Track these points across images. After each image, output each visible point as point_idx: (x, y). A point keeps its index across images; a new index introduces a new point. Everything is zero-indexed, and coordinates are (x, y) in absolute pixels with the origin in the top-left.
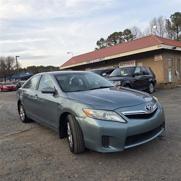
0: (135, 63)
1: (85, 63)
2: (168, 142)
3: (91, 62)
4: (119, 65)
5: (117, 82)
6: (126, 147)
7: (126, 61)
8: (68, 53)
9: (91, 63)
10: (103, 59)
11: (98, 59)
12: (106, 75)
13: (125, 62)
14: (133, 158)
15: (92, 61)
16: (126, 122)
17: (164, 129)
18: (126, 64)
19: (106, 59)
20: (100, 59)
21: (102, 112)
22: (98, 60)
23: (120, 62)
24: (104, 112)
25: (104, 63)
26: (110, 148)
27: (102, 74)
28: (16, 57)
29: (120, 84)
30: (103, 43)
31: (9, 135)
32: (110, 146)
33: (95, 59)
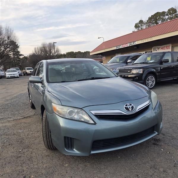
0: (171, 48)
1: (115, 48)
2: (162, 150)
3: (120, 47)
4: (152, 50)
5: (138, 70)
6: (92, 152)
7: (161, 45)
8: (99, 38)
9: (120, 48)
10: (133, 44)
12: (131, 61)
13: (159, 47)
14: (105, 164)
15: (122, 46)
16: (95, 124)
17: (157, 133)
18: (160, 49)
19: (137, 43)
20: (130, 44)
21: (68, 110)
22: (128, 45)
23: (153, 47)
24: (71, 109)
25: (136, 47)
26: (74, 151)
27: (127, 61)
28: (54, 43)
29: (142, 73)
30: (141, 26)
31: (12, 119)
32: (74, 149)
33: (125, 44)
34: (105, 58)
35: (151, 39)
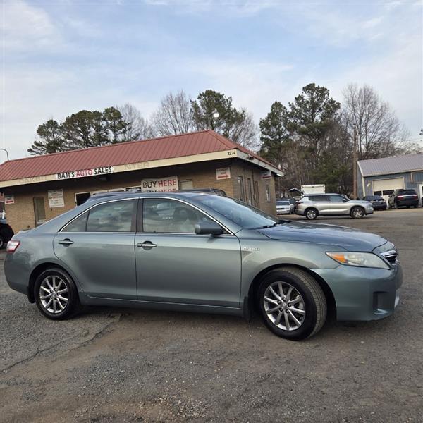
0: (177, 183)
1: (55, 178)
3: (71, 175)
4: (142, 186)
7: (159, 178)
9: (71, 177)
10: (104, 171)
11: (93, 170)
13: (154, 180)
15: (75, 173)
19: (114, 170)
20: (97, 170)
22: (93, 173)
23: (142, 180)
25: (105, 179)
30: (54, 132)
33: (86, 170)
34: (12, 199)
35: (146, 164)
